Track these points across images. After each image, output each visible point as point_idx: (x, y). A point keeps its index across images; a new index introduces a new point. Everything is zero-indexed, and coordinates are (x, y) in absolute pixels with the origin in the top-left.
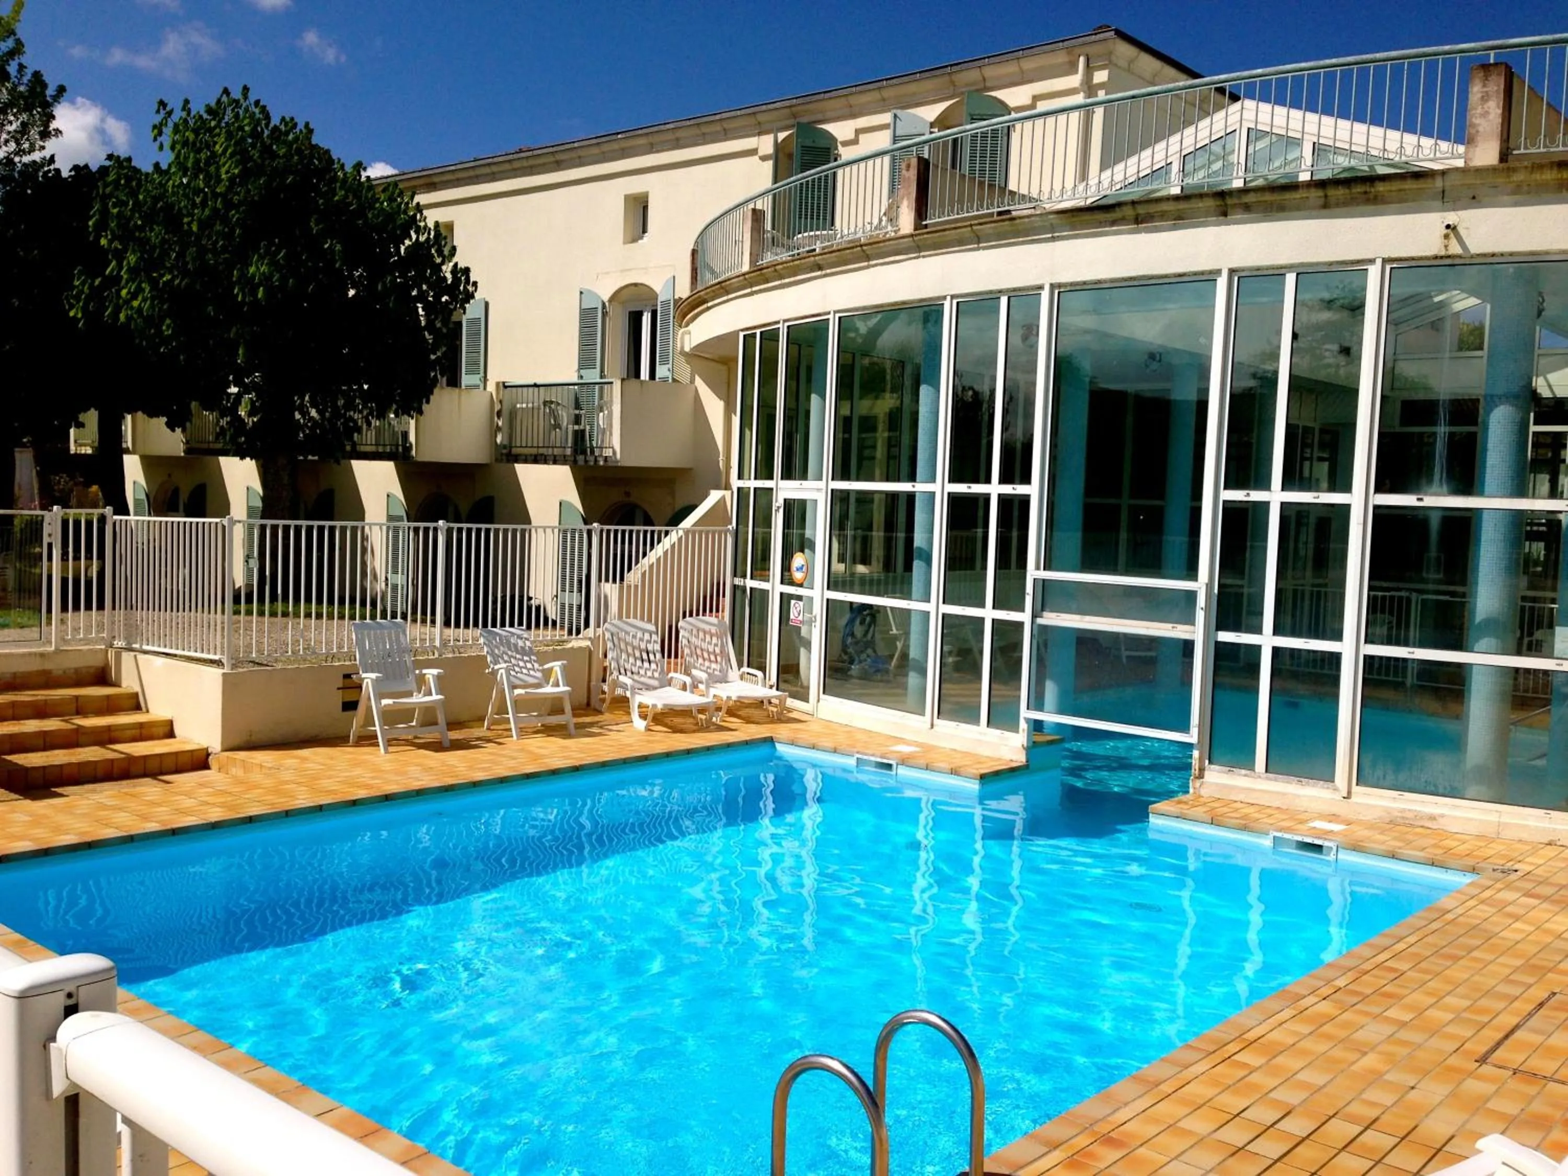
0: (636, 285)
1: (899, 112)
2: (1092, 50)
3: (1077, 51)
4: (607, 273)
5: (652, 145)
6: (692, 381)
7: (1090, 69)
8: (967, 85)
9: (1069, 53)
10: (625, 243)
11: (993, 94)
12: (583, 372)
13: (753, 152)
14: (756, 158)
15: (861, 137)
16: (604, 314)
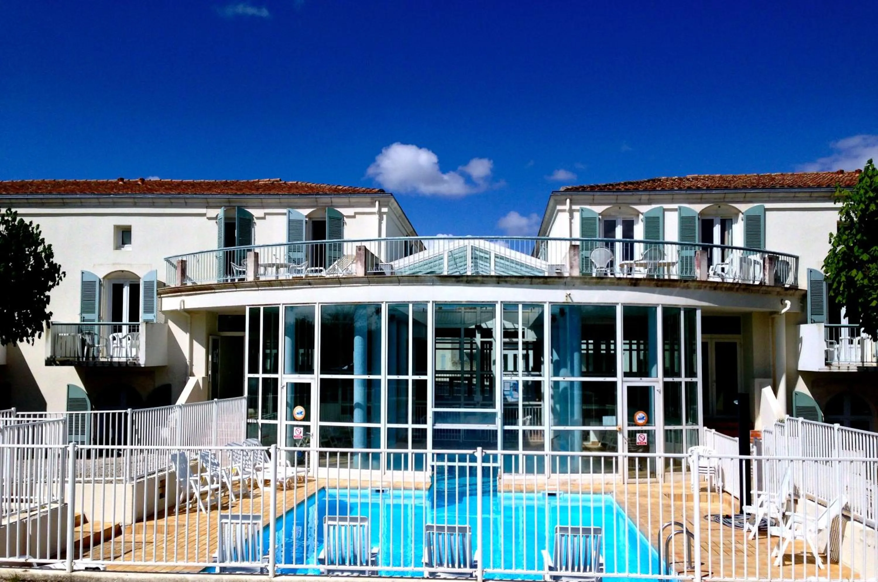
0: (123, 271)
1: (291, 210)
2: (382, 199)
3: (376, 199)
4: (101, 265)
5: (135, 203)
6: (166, 322)
7: (380, 206)
8: (323, 203)
9: (372, 199)
10: (114, 249)
11: (338, 209)
12: (84, 315)
13: (204, 215)
14: (205, 217)
15: (267, 216)
16: (100, 285)
